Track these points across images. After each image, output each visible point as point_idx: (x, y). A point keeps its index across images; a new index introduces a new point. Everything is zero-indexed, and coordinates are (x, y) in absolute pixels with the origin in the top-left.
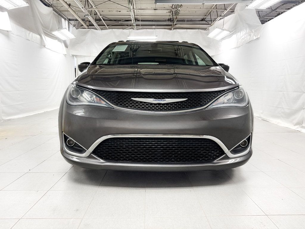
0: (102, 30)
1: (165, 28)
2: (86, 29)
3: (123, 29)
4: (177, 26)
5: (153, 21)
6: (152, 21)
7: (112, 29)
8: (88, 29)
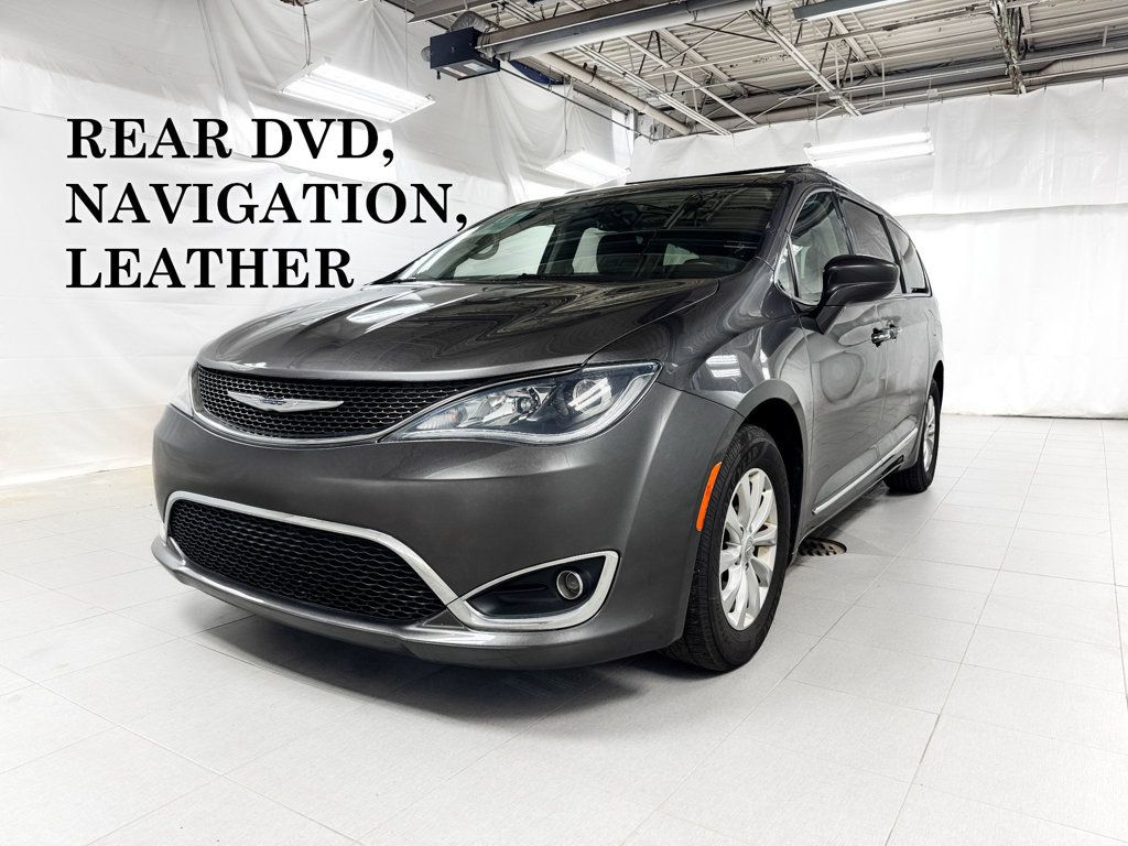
0: (732, 132)
1: (990, 91)
2: (681, 135)
3: (810, 117)
4: (1057, 69)
5: (947, 64)
6: (945, 66)
7: (770, 123)
8: (690, 134)
